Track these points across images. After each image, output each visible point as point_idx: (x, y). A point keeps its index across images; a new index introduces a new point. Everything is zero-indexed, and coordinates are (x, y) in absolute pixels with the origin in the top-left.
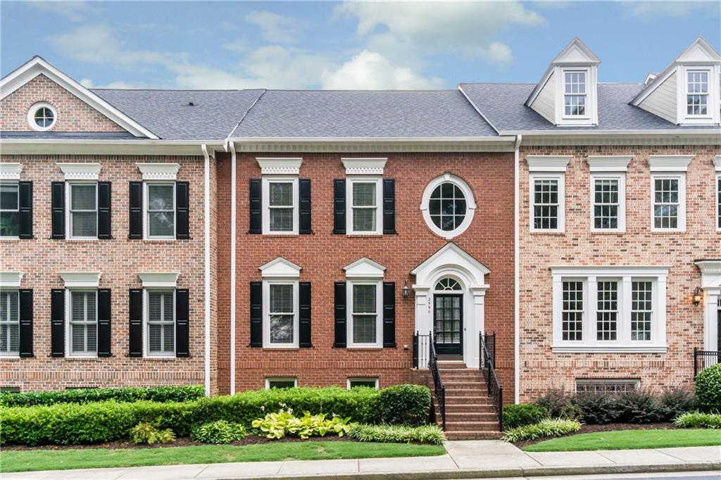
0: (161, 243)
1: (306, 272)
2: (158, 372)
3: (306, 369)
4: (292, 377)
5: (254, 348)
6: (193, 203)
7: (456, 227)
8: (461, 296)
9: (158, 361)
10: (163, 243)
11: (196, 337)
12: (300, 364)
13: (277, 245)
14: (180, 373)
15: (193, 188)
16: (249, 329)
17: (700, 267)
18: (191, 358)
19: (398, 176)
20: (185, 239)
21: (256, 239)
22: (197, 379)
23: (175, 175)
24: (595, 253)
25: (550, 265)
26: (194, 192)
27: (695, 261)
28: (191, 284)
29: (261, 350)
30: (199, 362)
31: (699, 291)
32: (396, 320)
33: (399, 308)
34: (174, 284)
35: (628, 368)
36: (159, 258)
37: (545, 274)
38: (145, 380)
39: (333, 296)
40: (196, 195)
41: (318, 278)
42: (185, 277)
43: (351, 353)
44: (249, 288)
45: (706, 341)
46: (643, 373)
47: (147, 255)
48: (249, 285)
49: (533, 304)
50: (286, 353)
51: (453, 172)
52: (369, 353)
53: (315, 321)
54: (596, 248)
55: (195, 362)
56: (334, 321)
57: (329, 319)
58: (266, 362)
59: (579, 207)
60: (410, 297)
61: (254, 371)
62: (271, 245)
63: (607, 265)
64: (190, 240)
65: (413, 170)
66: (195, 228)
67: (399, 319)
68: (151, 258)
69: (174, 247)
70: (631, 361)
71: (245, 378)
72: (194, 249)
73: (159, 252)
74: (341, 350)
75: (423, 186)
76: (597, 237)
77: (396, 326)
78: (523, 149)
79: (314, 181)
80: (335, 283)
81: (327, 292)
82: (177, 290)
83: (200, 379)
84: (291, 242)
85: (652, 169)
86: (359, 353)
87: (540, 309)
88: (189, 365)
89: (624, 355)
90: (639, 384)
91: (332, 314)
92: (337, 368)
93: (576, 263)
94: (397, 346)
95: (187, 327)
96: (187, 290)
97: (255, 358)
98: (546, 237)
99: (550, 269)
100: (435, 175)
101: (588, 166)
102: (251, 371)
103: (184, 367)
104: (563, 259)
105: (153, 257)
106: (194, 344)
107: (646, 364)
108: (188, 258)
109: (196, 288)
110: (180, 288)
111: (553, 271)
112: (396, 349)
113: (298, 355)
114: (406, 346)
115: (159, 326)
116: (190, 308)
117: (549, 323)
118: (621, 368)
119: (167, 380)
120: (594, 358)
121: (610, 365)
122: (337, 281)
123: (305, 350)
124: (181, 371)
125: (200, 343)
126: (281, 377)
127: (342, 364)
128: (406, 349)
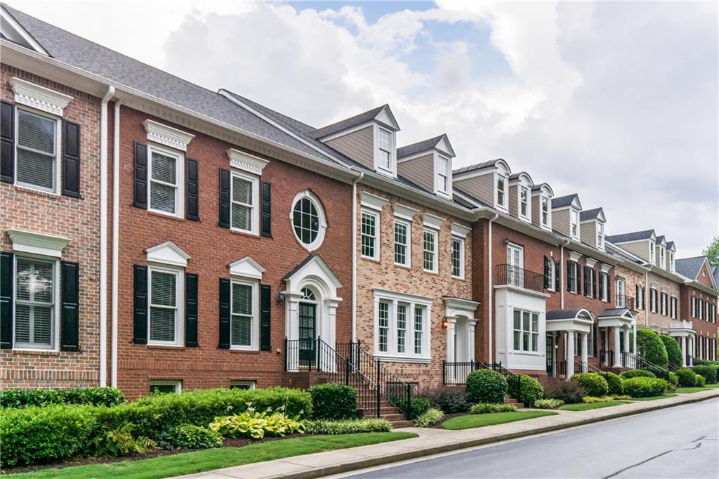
0: (40, 195)
1: (193, 263)
2: (35, 370)
3: (193, 370)
4: (176, 380)
5: (137, 345)
6: (85, 153)
7: (312, 241)
8: (314, 306)
9: (35, 355)
10: (44, 196)
11: (87, 327)
12: (186, 365)
13: (164, 226)
14: (66, 373)
15: (86, 135)
16: (132, 322)
17: (446, 301)
18: (81, 353)
19: (273, 181)
20: (74, 197)
21: (141, 214)
22: (88, 380)
23: (62, 111)
24: (397, 282)
25: (373, 287)
26: (86, 139)
27: (444, 297)
28: (82, 257)
29: (146, 348)
30: (90, 358)
31: (445, 319)
32: (271, 324)
33: (274, 311)
34: (59, 254)
35: (412, 375)
36: (37, 215)
37: (370, 293)
38: (16, 380)
39: (218, 292)
40: (88, 144)
41: (204, 271)
42: (73, 247)
43: (234, 355)
44: (133, 271)
45: (448, 355)
46: (420, 379)
47: (19, 207)
48: (133, 268)
49: (363, 319)
50: (172, 352)
51: (313, 190)
52: (248, 356)
53: (201, 319)
54: (397, 277)
55: (87, 358)
56: (218, 320)
57: (214, 317)
58: (150, 362)
59: (388, 243)
60: (282, 302)
61: (138, 372)
62: (158, 225)
63: (402, 292)
64: (80, 200)
65: (285, 180)
66: (87, 186)
67: (274, 323)
68: (26, 212)
69: (58, 204)
70: (414, 369)
71: (127, 381)
72: (85, 213)
73: (37, 208)
74: (225, 351)
75: (291, 197)
76: (397, 269)
77: (271, 330)
78: (359, 184)
79: (201, 164)
80: (220, 279)
81: (212, 288)
82: (63, 263)
83: (92, 381)
84: (178, 226)
85: (425, 223)
86: (240, 355)
87: (367, 323)
88: (77, 362)
89: (411, 364)
90: (416, 388)
91: (217, 311)
92: (221, 371)
93: (386, 288)
94: (272, 349)
95: (76, 312)
96: (77, 264)
97: (139, 356)
98: (370, 263)
99: (372, 291)
100: (300, 188)
101: (393, 210)
102: (133, 372)
103: (72, 365)
104: (380, 283)
105: (29, 212)
106: (85, 335)
107: (421, 372)
108: (77, 222)
109: (87, 263)
110: (66, 259)
111: (376, 293)
112: (271, 352)
113: (184, 354)
114: (279, 350)
115: (27, 307)
116: (80, 288)
117: (372, 336)
118: (409, 374)
119: (48, 382)
120: (395, 367)
121: (404, 372)
122: (222, 277)
123: (191, 350)
124: (66, 369)
125: (92, 334)
126: (166, 380)
127: (226, 367)
128: (278, 353)
